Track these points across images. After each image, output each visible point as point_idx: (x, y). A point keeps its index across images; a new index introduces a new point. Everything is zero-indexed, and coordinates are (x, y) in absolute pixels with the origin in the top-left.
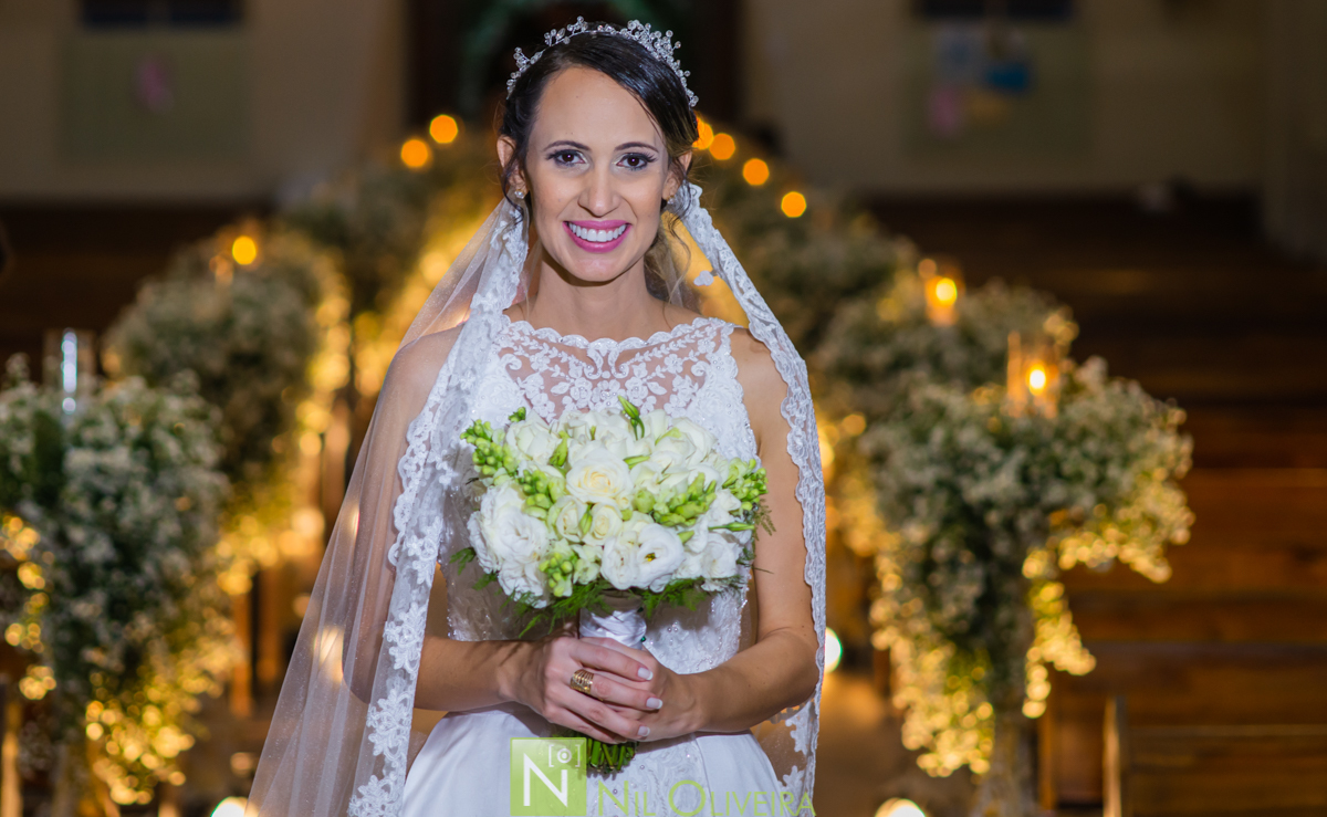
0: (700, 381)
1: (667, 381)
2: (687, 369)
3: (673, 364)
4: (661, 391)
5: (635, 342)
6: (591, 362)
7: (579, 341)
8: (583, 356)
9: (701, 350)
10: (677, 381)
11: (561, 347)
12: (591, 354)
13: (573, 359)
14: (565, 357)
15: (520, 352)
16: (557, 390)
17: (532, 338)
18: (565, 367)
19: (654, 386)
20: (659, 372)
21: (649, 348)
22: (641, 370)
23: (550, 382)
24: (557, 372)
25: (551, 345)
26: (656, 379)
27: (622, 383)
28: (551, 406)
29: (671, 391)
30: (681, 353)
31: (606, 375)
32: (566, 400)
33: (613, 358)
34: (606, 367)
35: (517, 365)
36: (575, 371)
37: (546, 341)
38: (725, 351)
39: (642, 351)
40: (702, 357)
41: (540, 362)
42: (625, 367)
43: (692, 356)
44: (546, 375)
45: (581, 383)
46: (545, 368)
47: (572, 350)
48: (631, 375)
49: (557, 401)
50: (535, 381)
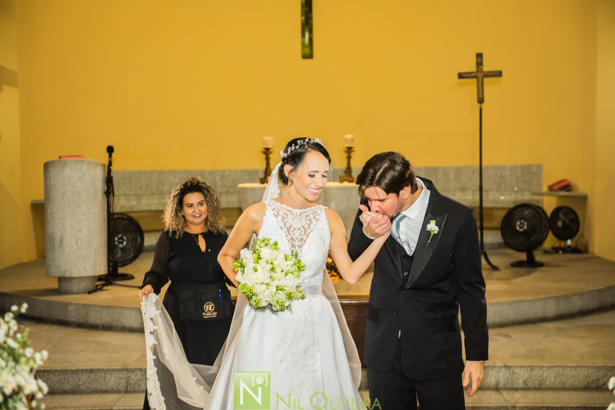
0: (318, 220)
1: (310, 220)
3: (312, 216)
4: (309, 223)
5: (303, 210)
6: (293, 215)
7: (291, 209)
9: (318, 213)
10: (314, 221)
11: (286, 209)
12: (294, 212)
13: (289, 213)
14: (287, 212)
15: (277, 210)
16: (285, 220)
17: (280, 206)
18: (287, 215)
19: (307, 221)
20: (308, 218)
21: (306, 212)
22: (304, 217)
23: (283, 218)
24: (285, 216)
25: (284, 209)
27: (300, 220)
28: (283, 224)
29: (311, 222)
30: (313, 213)
31: (296, 218)
32: (287, 223)
33: (298, 215)
34: (296, 216)
35: (276, 213)
36: (289, 217)
37: (283, 208)
38: (323, 212)
39: (304, 212)
40: (318, 214)
41: (281, 213)
42: (301, 217)
43: (316, 214)
44: (283, 217)
45: (290, 219)
46: (282, 215)
47: (290, 211)
48: (302, 218)
49: (285, 223)
50: (280, 218)
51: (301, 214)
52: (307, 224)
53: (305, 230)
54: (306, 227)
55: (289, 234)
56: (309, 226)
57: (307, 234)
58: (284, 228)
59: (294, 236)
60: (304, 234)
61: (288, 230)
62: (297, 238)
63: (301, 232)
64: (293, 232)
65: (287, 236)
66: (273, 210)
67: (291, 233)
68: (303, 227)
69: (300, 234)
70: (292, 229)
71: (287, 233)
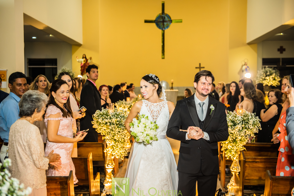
1: (161, 107)
2: (163, 106)
4: (161, 108)
5: (158, 103)
7: (153, 103)
8: (153, 105)
9: (164, 104)
10: (163, 108)
11: (151, 104)
13: (152, 105)
16: (150, 108)
18: (151, 106)
20: (160, 106)
21: (159, 104)
23: (150, 107)
24: (150, 106)
26: (160, 107)
27: (157, 107)
28: (150, 110)
30: (163, 104)
33: (156, 105)
34: (155, 106)
35: (147, 105)
36: (152, 106)
38: (167, 104)
40: (165, 105)
42: (157, 106)
43: (164, 105)
44: (149, 106)
49: (150, 109)
50: (148, 107)
51: (157, 105)
52: (160, 109)
53: (159, 112)
54: (159, 110)
55: (152, 113)
56: (161, 109)
57: (159, 113)
58: (150, 111)
59: (154, 114)
60: (158, 114)
61: (152, 112)
62: (155, 115)
63: (157, 113)
64: (153, 112)
65: (151, 114)
66: (145, 103)
67: (153, 113)
68: (158, 110)
69: (157, 114)
70: (153, 111)
71: (151, 113)
